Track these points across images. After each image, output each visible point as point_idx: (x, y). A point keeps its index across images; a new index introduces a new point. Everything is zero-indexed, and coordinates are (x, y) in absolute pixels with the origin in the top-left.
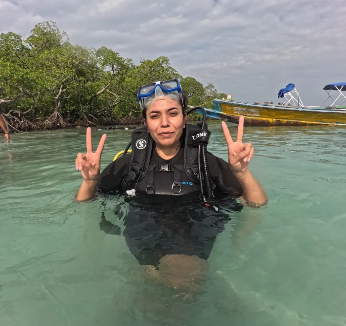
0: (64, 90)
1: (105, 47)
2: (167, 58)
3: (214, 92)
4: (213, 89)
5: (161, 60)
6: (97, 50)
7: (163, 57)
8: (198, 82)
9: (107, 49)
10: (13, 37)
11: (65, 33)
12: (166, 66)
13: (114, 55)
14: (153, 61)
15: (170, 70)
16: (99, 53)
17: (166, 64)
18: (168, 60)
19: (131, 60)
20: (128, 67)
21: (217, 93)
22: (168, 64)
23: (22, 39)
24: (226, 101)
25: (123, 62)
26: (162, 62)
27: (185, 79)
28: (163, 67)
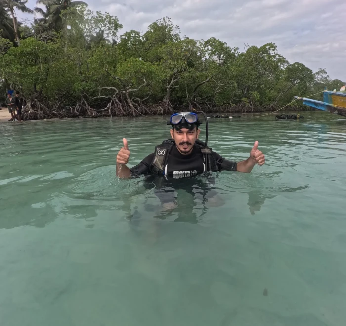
0: (175, 80)
1: (214, 38)
2: (274, 44)
3: (326, 78)
4: (325, 75)
5: (268, 47)
6: (206, 41)
7: (271, 44)
8: (307, 68)
9: (215, 39)
10: (134, 34)
11: (178, 26)
12: (273, 52)
13: (221, 44)
14: (259, 48)
15: (277, 57)
16: (207, 43)
17: (273, 50)
18: (276, 47)
19: (237, 49)
20: (235, 56)
21: (329, 79)
22: (275, 51)
23: (140, 34)
24: (338, 93)
25: (231, 52)
26: (269, 49)
27: (292, 65)
28: (270, 54)
